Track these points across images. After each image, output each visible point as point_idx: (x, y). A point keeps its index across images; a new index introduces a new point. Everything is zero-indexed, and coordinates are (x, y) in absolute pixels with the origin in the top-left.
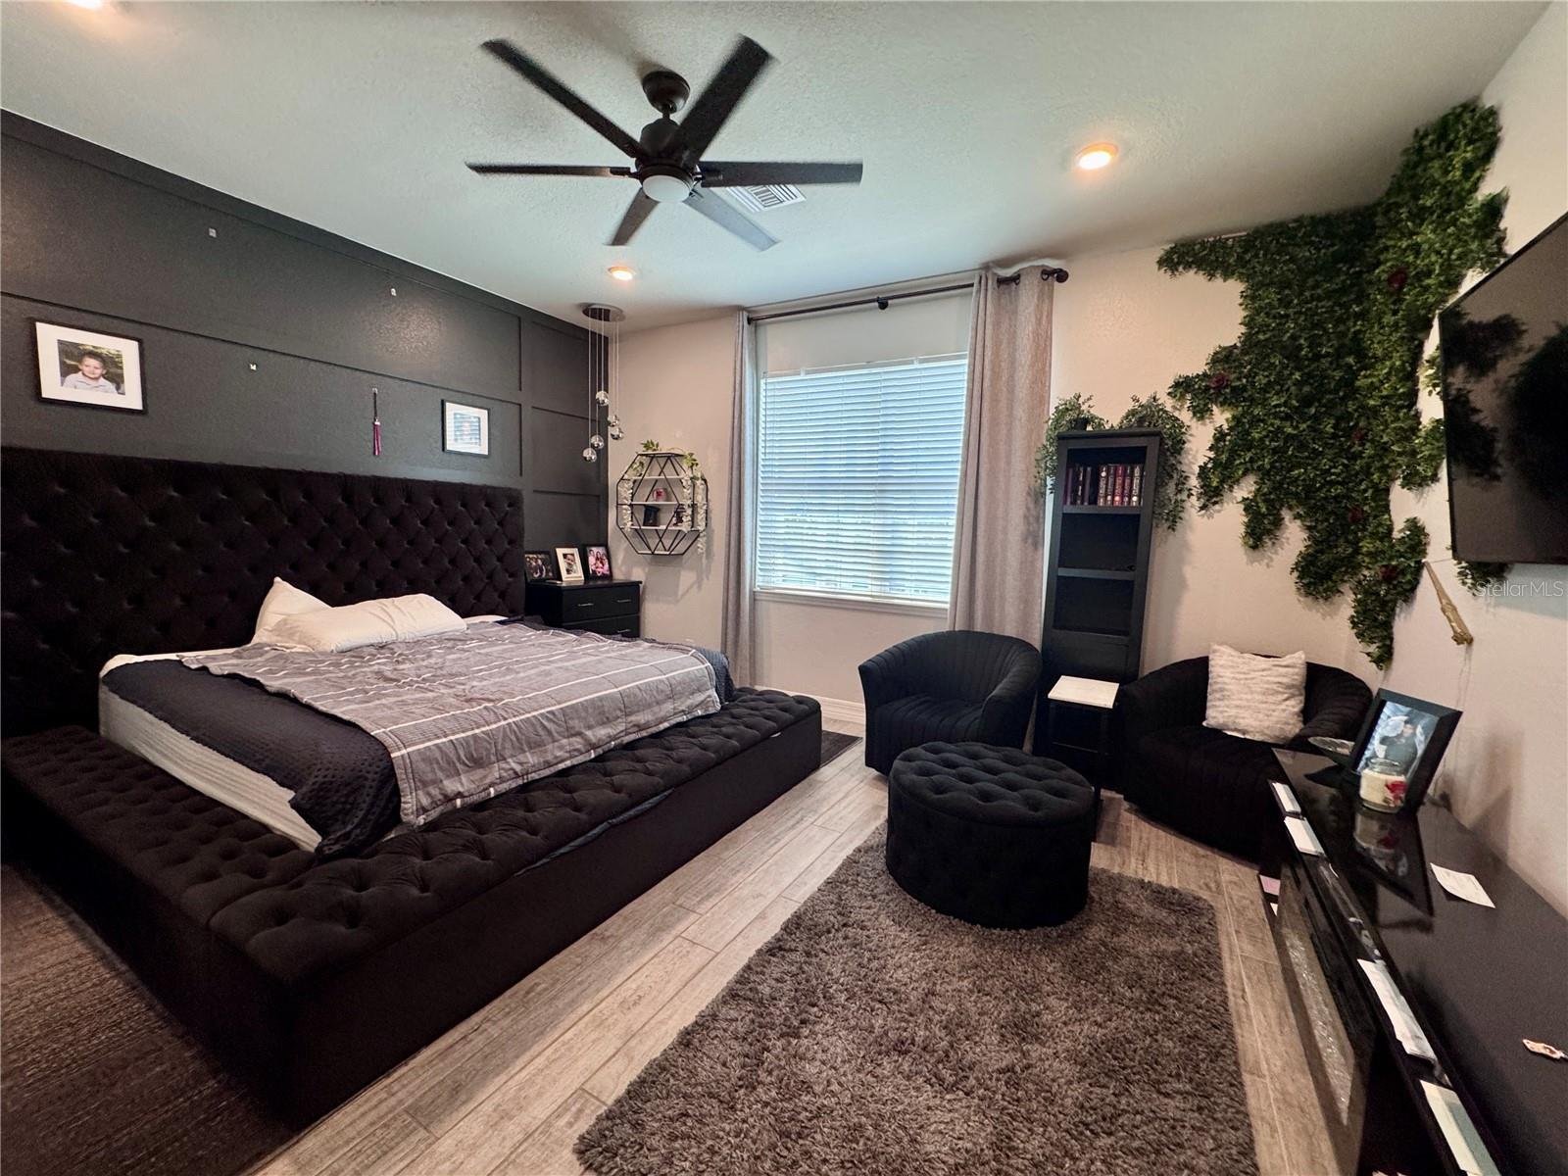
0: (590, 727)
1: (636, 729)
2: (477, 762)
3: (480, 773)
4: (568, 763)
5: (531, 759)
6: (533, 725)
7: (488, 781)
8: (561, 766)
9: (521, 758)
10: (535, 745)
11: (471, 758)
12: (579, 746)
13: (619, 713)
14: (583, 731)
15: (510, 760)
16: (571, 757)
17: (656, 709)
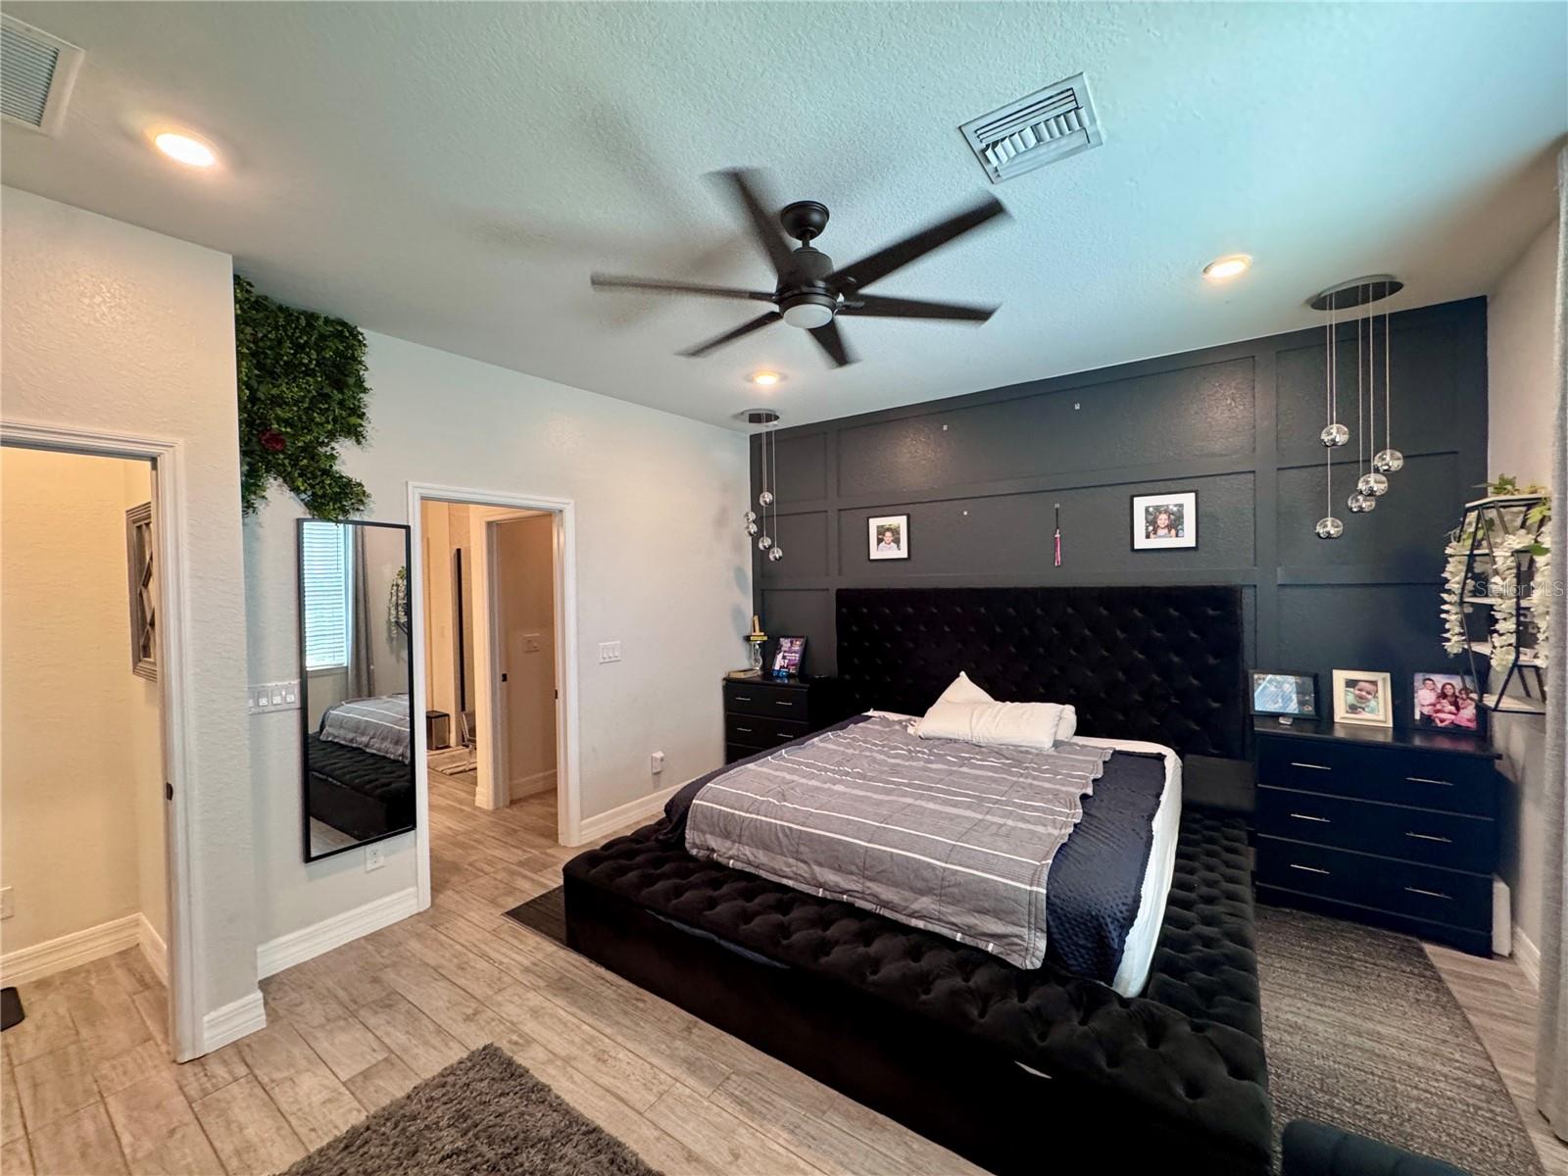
0: (820, 865)
1: (875, 900)
2: (726, 835)
3: (728, 844)
4: (790, 883)
5: (762, 857)
6: (770, 829)
7: (731, 853)
8: (785, 881)
9: (754, 850)
10: (766, 848)
11: (726, 829)
12: (806, 875)
13: (854, 868)
14: (811, 862)
15: (746, 847)
16: (796, 880)
17: (907, 894)
